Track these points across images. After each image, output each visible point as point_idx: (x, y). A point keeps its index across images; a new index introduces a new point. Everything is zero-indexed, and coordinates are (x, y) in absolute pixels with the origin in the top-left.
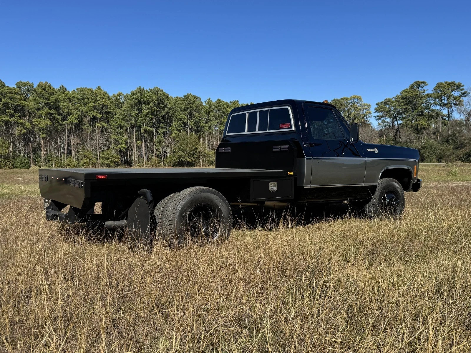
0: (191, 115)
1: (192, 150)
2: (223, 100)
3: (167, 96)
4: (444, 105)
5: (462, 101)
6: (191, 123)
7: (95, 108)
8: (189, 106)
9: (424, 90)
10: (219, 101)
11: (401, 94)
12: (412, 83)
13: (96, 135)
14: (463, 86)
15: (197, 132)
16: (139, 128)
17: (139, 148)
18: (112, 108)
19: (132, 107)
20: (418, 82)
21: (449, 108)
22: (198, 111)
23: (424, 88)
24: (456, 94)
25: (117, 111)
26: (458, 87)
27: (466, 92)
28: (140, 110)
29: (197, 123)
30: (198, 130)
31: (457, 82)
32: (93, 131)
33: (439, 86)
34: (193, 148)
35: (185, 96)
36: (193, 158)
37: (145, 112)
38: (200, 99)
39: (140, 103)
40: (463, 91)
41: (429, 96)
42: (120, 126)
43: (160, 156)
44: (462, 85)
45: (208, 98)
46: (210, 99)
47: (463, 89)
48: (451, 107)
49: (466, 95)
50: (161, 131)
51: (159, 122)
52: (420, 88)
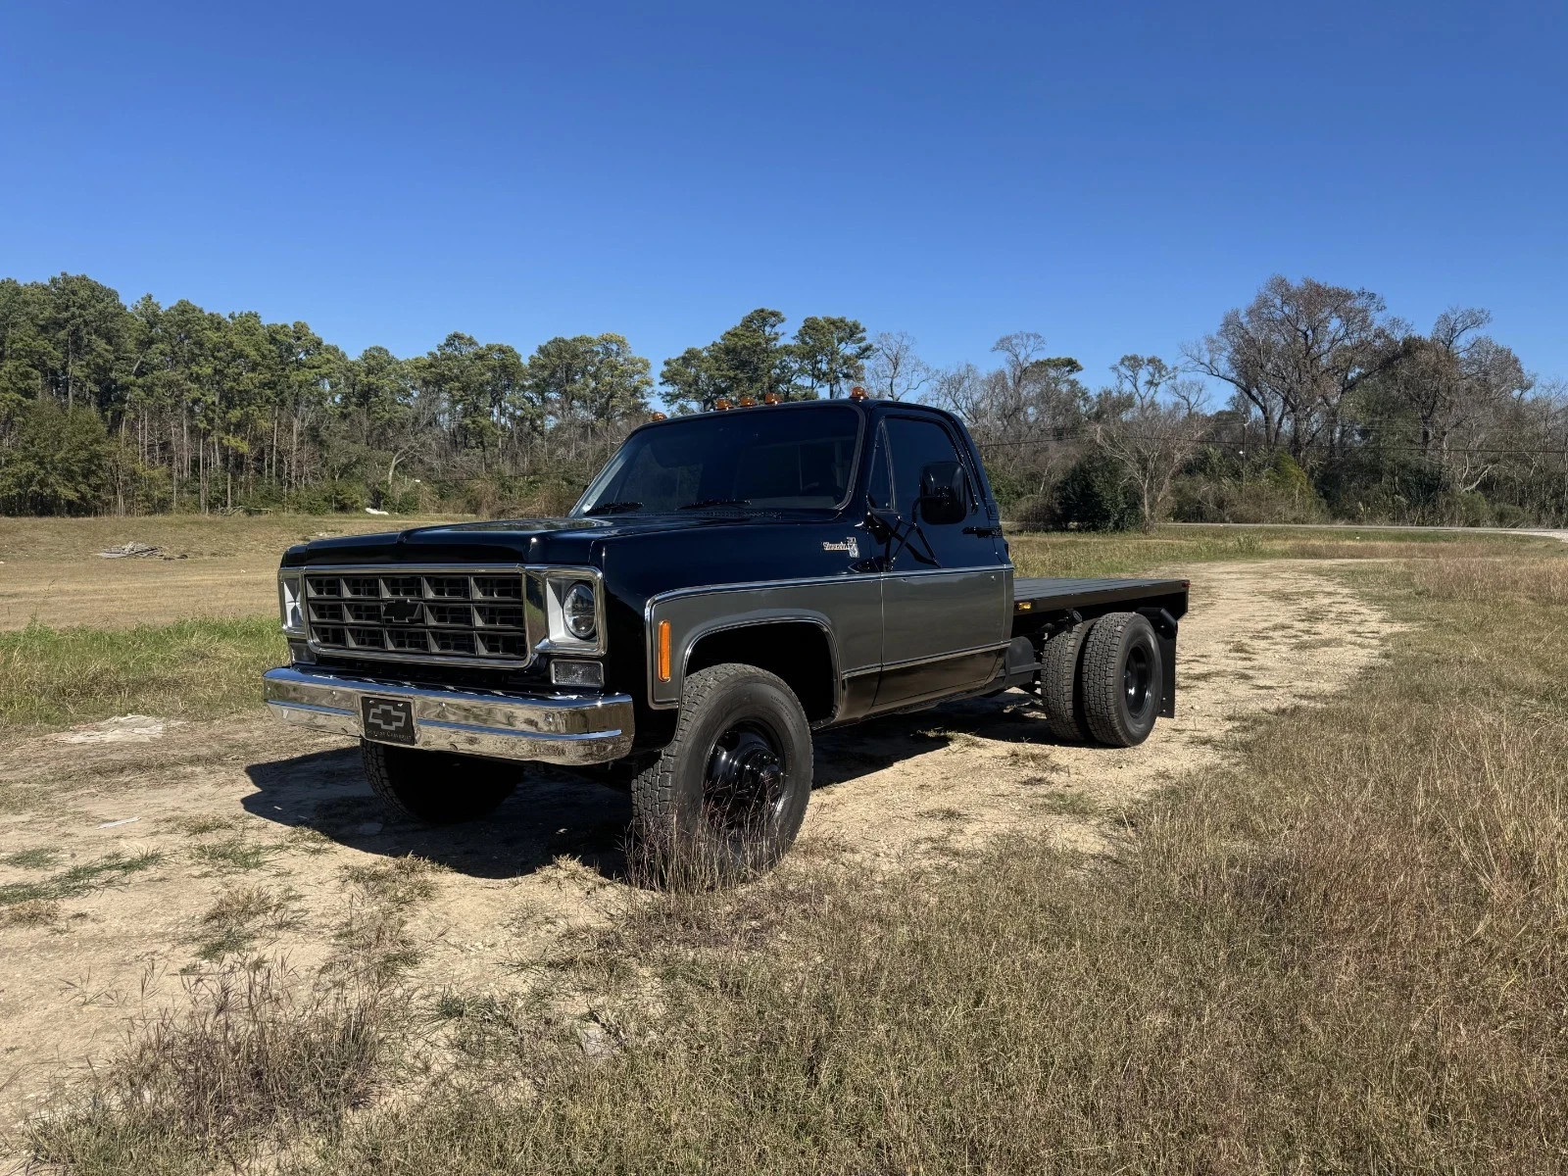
1: (79, 461)
2: (198, 305)
4: (819, 376)
5: (861, 368)
6: (77, 372)
8: (65, 315)
9: (776, 334)
10: (184, 308)
11: (723, 339)
12: (748, 311)
14: (864, 330)
15: (102, 403)
20: (762, 311)
21: (831, 386)
22: (104, 333)
23: (777, 329)
24: (848, 349)
26: (852, 332)
27: (871, 346)
29: (101, 373)
30: (108, 396)
31: (849, 320)
33: (811, 327)
34: (83, 454)
35: (54, 281)
36: (83, 488)
38: (112, 295)
40: (863, 344)
41: (788, 351)
44: (861, 327)
45: (144, 295)
46: (150, 297)
47: (863, 339)
48: (838, 382)
49: (868, 353)
52: (768, 329)
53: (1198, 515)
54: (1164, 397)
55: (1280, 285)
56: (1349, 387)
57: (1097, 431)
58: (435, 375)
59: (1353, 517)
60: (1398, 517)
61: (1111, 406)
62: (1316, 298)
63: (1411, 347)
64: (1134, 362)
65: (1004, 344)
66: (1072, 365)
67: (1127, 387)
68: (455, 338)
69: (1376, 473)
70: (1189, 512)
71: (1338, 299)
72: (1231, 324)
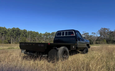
0: (25, 33)
3: (20, 30)
6: (25, 35)
7: (3, 31)
10: (31, 31)
13: (3, 37)
15: (26, 37)
16: (13, 35)
17: (13, 40)
18: (7, 31)
19: (12, 31)
22: (26, 33)
25: (8, 32)
28: (14, 32)
29: (26, 35)
30: (26, 36)
32: (2, 36)
35: (24, 30)
37: (15, 32)
38: (27, 30)
39: (14, 31)
42: (9, 35)
43: (17, 42)
46: (29, 31)
50: (18, 36)
51: (18, 34)
53: (97, 44)
54: (95, 35)
55: (102, 28)
56: (108, 35)
57: (90, 38)
58: (45, 35)
59: (109, 44)
60: (112, 44)
61: (91, 36)
62: (105, 29)
63: (112, 32)
64: (93, 33)
65: (83, 32)
66: (88, 33)
67: (92, 35)
68: (46, 32)
69: (110, 41)
70: (97, 43)
71: (106, 29)
72: (99, 31)
